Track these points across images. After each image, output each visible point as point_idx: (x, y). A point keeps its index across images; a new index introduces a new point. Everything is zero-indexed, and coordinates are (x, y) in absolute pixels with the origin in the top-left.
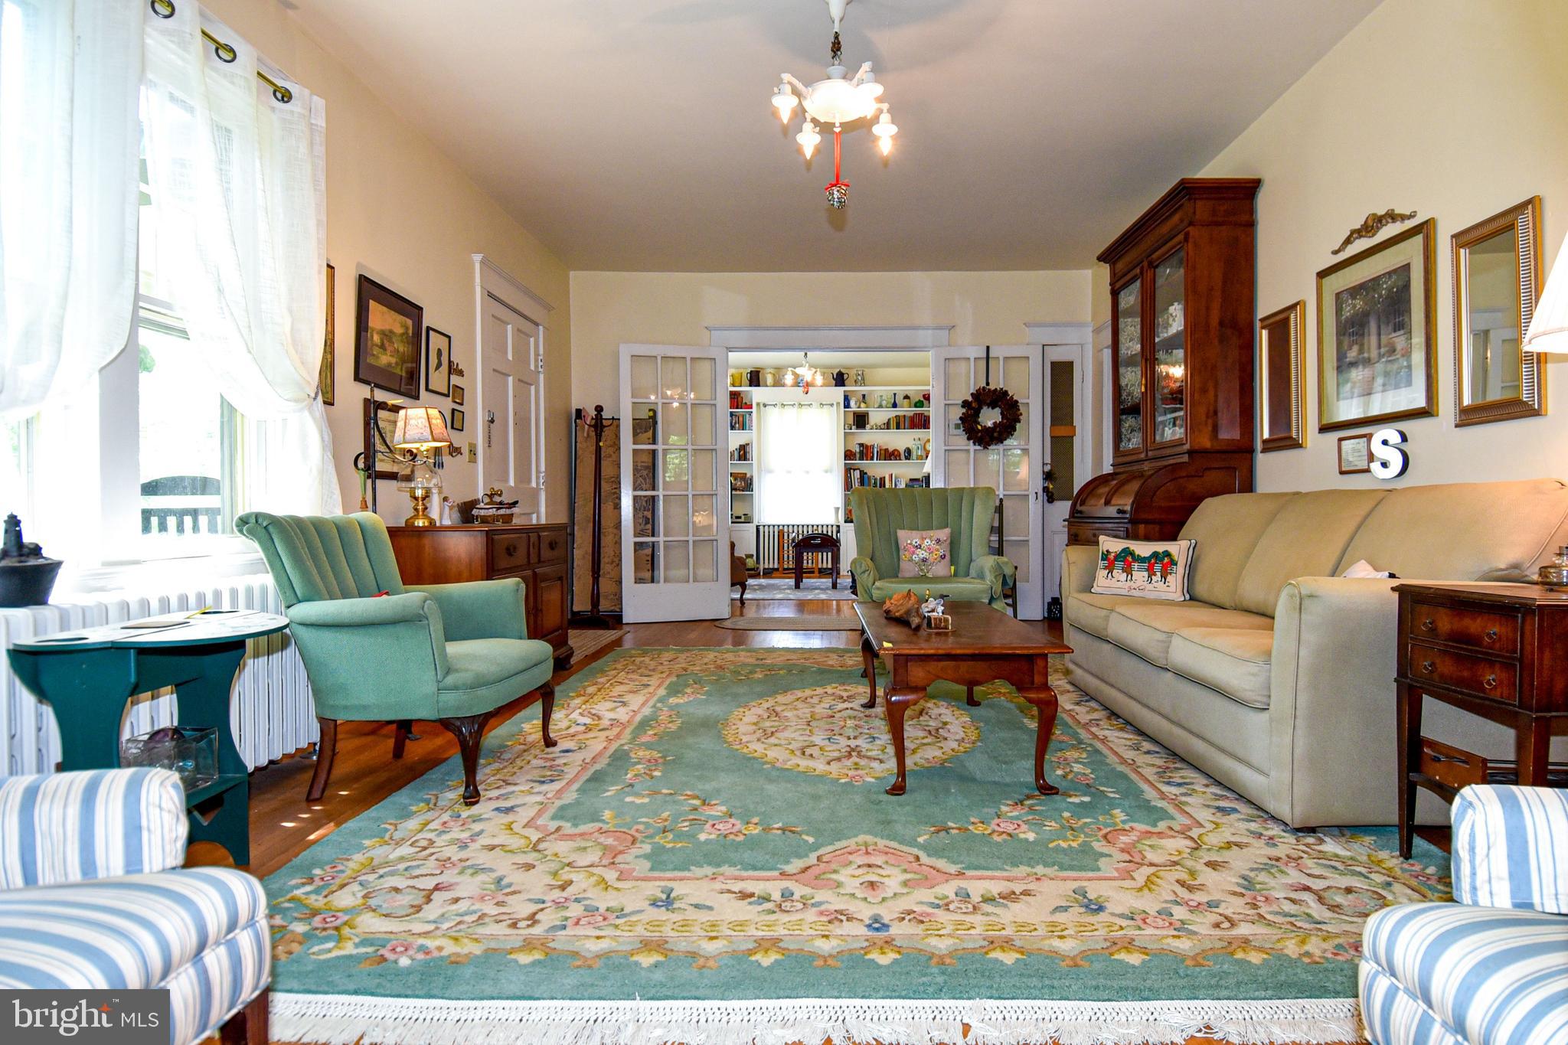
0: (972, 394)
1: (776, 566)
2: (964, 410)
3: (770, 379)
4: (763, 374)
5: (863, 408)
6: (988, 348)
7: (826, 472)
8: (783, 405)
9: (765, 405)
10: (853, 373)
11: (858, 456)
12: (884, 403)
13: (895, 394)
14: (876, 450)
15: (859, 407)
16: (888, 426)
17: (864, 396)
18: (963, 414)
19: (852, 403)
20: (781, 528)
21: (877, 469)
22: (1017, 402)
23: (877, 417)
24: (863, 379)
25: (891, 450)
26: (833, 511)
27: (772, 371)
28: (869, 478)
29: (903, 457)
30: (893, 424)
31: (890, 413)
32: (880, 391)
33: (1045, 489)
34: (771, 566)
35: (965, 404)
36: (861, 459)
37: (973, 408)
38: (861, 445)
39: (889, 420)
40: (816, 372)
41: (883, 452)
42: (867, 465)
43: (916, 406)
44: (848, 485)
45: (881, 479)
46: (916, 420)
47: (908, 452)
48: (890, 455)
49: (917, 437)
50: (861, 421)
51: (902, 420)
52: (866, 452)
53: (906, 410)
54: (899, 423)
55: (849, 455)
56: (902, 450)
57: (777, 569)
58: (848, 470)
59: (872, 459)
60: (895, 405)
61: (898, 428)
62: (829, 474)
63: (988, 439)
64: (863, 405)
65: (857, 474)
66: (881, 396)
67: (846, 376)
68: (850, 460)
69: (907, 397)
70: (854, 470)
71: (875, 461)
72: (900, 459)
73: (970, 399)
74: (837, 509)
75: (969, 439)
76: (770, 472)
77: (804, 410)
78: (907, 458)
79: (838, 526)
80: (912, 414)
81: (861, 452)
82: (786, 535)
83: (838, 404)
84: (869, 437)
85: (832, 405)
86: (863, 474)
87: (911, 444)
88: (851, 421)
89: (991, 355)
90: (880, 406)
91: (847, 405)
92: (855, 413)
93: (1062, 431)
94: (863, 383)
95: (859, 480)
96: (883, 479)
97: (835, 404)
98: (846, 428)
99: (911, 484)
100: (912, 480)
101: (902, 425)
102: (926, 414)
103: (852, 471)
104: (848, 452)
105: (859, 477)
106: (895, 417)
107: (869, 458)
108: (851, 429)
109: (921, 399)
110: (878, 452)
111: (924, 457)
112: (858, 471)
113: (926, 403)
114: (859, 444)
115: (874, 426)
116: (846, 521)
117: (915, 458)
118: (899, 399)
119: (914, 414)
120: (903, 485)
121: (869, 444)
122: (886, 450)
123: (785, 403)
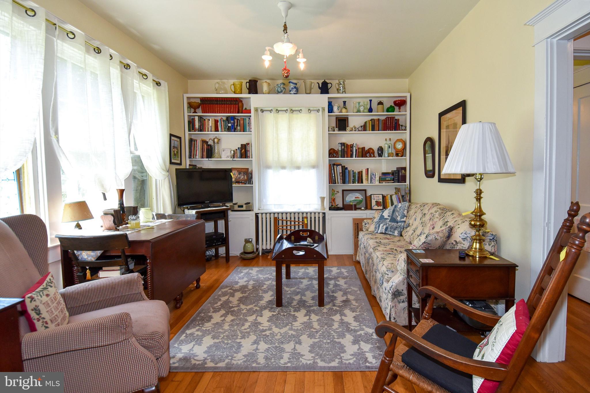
1: (272, 248)
3: (265, 87)
4: (260, 83)
5: (344, 113)
7: (314, 167)
8: (278, 111)
9: (262, 111)
10: (335, 82)
11: (340, 153)
12: (362, 109)
13: (371, 101)
14: (355, 148)
15: (341, 112)
16: (364, 128)
17: (345, 102)
19: (335, 109)
20: (276, 215)
21: (355, 165)
23: (355, 121)
24: (344, 88)
25: (366, 149)
26: (320, 201)
27: (268, 81)
28: (349, 172)
29: (376, 154)
30: (369, 126)
31: (367, 117)
32: (357, 98)
34: (268, 248)
36: (343, 156)
38: (343, 144)
39: (366, 123)
41: (360, 150)
42: (346, 161)
43: (388, 111)
44: (332, 180)
45: (359, 173)
46: (388, 123)
47: (381, 150)
48: (365, 153)
49: (388, 137)
50: (342, 123)
51: (376, 123)
52: (346, 150)
53: (380, 114)
54: (374, 126)
55: (332, 153)
56: (376, 149)
58: (332, 166)
59: (352, 156)
60: (370, 110)
61: (373, 129)
64: (344, 110)
65: (339, 169)
66: (359, 103)
67: (329, 86)
68: (333, 157)
69: (380, 103)
70: (337, 165)
71: (354, 158)
72: (374, 157)
74: (323, 199)
76: (268, 167)
77: (295, 115)
78: (380, 155)
79: (324, 213)
80: (384, 118)
81: (343, 151)
82: (280, 222)
83: (323, 109)
84: (348, 137)
85: (318, 111)
86: (344, 169)
87: (382, 143)
88: (334, 124)
90: (359, 111)
91: (331, 110)
92: (336, 117)
94: (344, 91)
95: (341, 175)
96: (360, 173)
97: (321, 109)
98: (330, 129)
99: (384, 177)
100: (384, 174)
101: (376, 127)
102: (396, 118)
103: (335, 166)
104: (332, 151)
105: (341, 171)
106: (371, 120)
107: (349, 156)
108: (334, 131)
109: (393, 105)
110: (356, 150)
111: (394, 154)
112: (340, 167)
113: (397, 108)
114: (341, 144)
115: (354, 129)
116: (330, 209)
117: (386, 155)
118: (374, 105)
119: (386, 118)
120: (377, 178)
121: (349, 144)
122: (363, 148)
123: (279, 109)
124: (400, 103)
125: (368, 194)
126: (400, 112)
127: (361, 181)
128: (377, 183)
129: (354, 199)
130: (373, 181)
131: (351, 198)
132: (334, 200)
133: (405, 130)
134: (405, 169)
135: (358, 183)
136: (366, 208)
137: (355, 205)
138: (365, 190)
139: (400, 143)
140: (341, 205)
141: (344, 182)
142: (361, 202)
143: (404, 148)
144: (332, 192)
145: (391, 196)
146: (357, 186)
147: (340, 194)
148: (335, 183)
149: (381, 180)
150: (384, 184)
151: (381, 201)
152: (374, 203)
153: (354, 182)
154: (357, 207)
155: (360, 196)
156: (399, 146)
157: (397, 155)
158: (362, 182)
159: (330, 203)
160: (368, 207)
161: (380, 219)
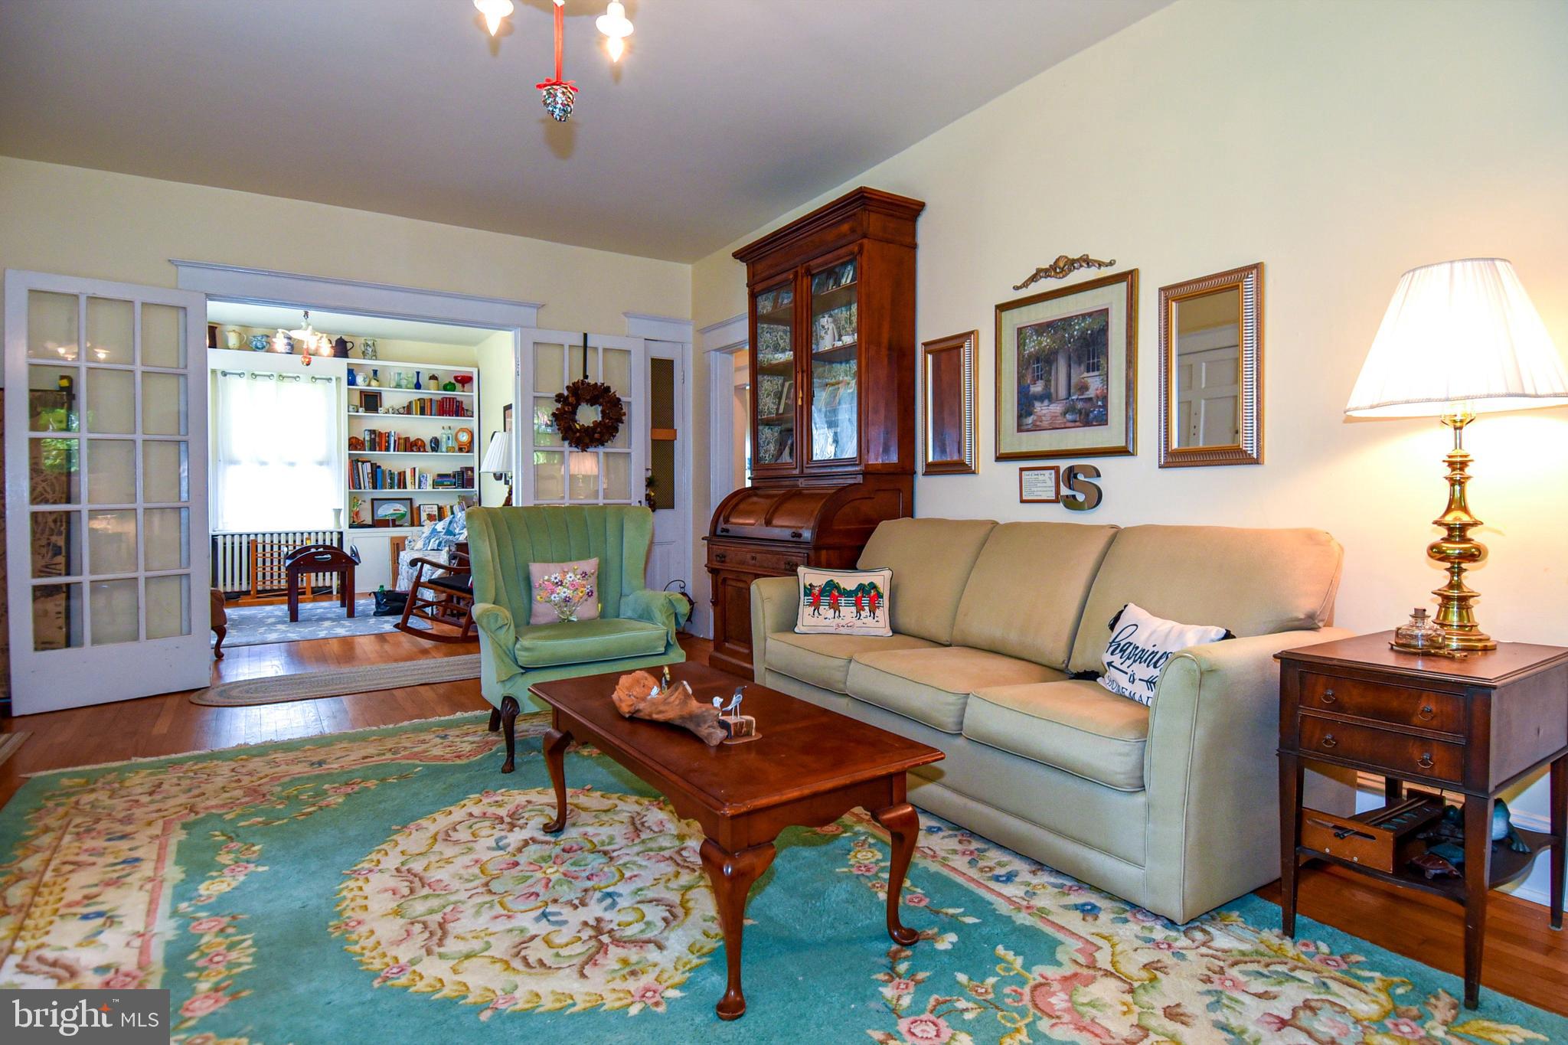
0: (568, 387)
1: (244, 588)
2: (559, 406)
3: (233, 340)
4: (222, 332)
5: (374, 386)
6: (585, 335)
7: (321, 463)
8: (254, 376)
9: (225, 374)
10: (359, 342)
11: (367, 444)
12: (404, 382)
13: (418, 373)
14: (392, 439)
15: (369, 385)
16: (408, 410)
17: (375, 372)
18: (557, 409)
19: (360, 379)
20: (252, 537)
21: (393, 461)
22: (619, 400)
23: (393, 398)
24: (374, 351)
25: (412, 439)
26: (333, 514)
27: (236, 328)
28: (383, 472)
29: (428, 447)
30: (416, 408)
31: (412, 396)
32: (392, 368)
33: (648, 498)
34: (237, 588)
35: (559, 398)
36: (372, 448)
37: (569, 404)
38: (372, 432)
39: (410, 403)
40: (321, 337)
41: (402, 441)
42: (377, 456)
43: (445, 388)
44: (354, 481)
45: (400, 474)
46: (447, 406)
47: (436, 445)
48: (411, 445)
49: (446, 425)
50: (371, 402)
51: (428, 405)
52: (379, 440)
53: (432, 392)
54: (424, 408)
55: (354, 444)
56: (427, 439)
57: (247, 593)
58: (354, 463)
59: (387, 449)
60: (418, 386)
61: (422, 413)
62: (324, 467)
63: (587, 440)
64: (374, 383)
65: (368, 467)
66: (400, 374)
67: (349, 345)
68: (356, 449)
69: (433, 378)
70: (363, 462)
71: (392, 452)
72: (425, 451)
73: (566, 393)
74: (338, 512)
75: (564, 439)
76: (233, 462)
77: (287, 385)
78: (434, 450)
79: (341, 533)
80: (439, 398)
81: (373, 442)
82: (260, 548)
83: (338, 379)
84: (380, 422)
85: (329, 380)
86: (375, 468)
87: (438, 433)
88: (357, 401)
89: (589, 344)
90: (398, 386)
91: (352, 382)
92: (362, 392)
93: (663, 434)
94: (375, 356)
95: (370, 475)
96: (402, 475)
97: (334, 379)
98: (351, 409)
99: (440, 480)
100: (440, 476)
101: (427, 410)
102: (459, 399)
103: (360, 464)
104: (354, 441)
105: (370, 471)
106: (419, 400)
107: (383, 448)
108: (357, 412)
109: (453, 381)
110: (395, 441)
111: (457, 448)
112: (369, 465)
113: (458, 386)
114: (370, 431)
115: (390, 410)
116: (351, 526)
117: (444, 449)
118: (423, 380)
119: (443, 399)
120: (430, 482)
121: (383, 431)
122: (407, 439)
123: (256, 373)
124: (465, 380)
125: (416, 504)
126: (463, 391)
127: (402, 484)
128: (430, 489)
129: (392, 512)
130: (423, 486)
131: (385, 511)
132: (357, 513)
133: (472, 416)
134: (472, 469)
135: (399, 488)
136: (412, 525)
137: (394, 521)
138: (411, 500)
139: (465, 434)
140: (369, 521)
141: (375, 487)
142: (403, 515)
143: (471, 442)
144: (353, 500)
145: (452, 507)
146: (396, 492)
147: (368, 505)
148: (360, 488)
149: (435, 484)
150: (440, 490)
151: (436, 513)
152: (424, 516)
153: (392, 487)
154: (397, 523)
155: (402, 509)
156: (464, 438)
157: (461, 450)
158: (405, 487)
159: (350, 517)
160: (415, 522)
161: (431, 533)
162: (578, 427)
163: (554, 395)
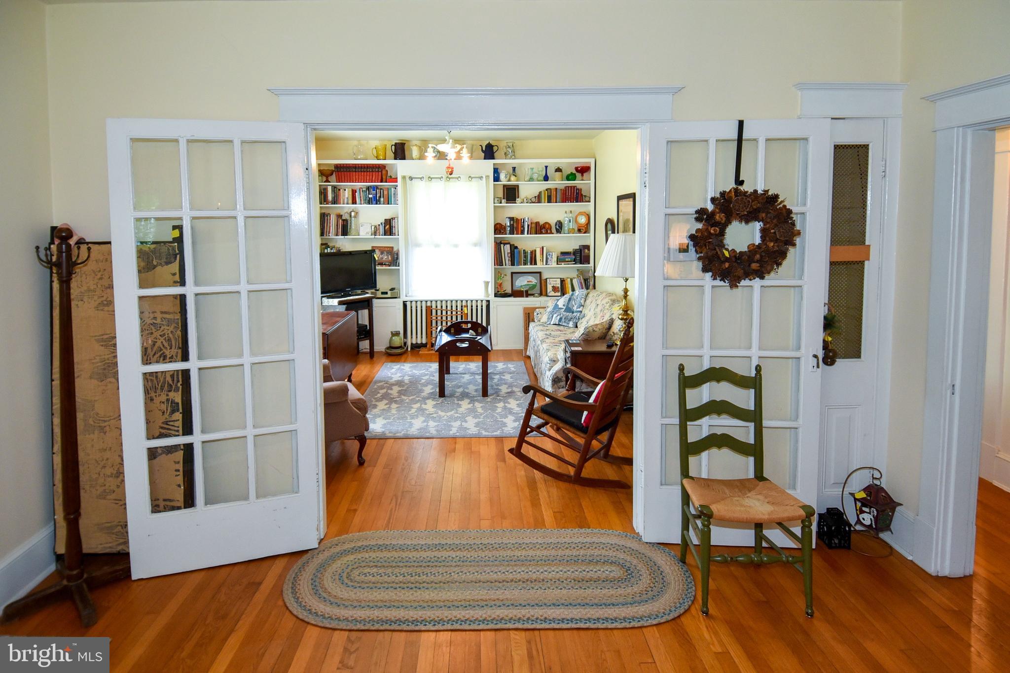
0: (713, 200)
1: (424, 342)
2: (700, 226)
3: (415, 152)
4: (409, 146)
5: (513, 182)
6: (741, 124)
7: (475, 245)
8: (430, 178)
9: (411, 178)
10: (502, 145)
11: (508, 230)
12: (535, 176)
13: (546, 167)
14: (526, 223)
15: (509, 180)
16: (538, 199)
17: (514, 169)
18: (698, 230)
19: (502, 176)
20: (429, 304)
21: (527, 242)
22: (789, 212)
23: (527, 190)
24: (513, 151)
25: (542, 223)
26: (483, 287)
27: (418, 143)
28: (519, 251)
29: (554, 230)
30: (544, 197)
31: (543, 186)
32: (530, 164)
33: (825, 346)
34: (419, 342)
35: (701, 214)
36: (512, 233)
37: (715, 223)
38: (511, 219)
39: (540, 193)
40: (462, 147)
41: (534, 225)
42: (515, 239)
43: (568, 179)
44: (498, 260)
45: (531, 252)
46: (569, 194)
47: (560, 227)
48: (541, 228)
49: (568, 210)
50: (511, 194)
51: (553, 193)
52: (516, 226)
53: (557, 183)
54: (550, 197)
55: (499, 229)
56: (553, 222)
57: (425, 345)
58: (498, 244)
59: (522, 233)
60: (546, 178)
61: (549, 201)
62: (477, 248)
63: (739, 271)
64: (513, 178)
65: (507, 248)
66: (532, 169)
67: (495, 149)
68: (500, 234)
69: (558, 170)
70: (505, 244)
71: (526, 235)
72: (551, 233)
73: (710, 207)
74: (487, 283)
75: (705, 270)
76: (418, 245)
77: (452, 184)
78: (558, 232)
79: (488, 301)
80: (562, 187)
81: (512, 226)
82: (434, 312)
83: (487, 177)
84: (519, 210)
85: (481, 178)
86: (514, 248)
87: (561, 217)
88: (500, 194)
89: (745, 136)
90: (531, 179)
91: (496, 179)
92: (504, 186)
93: (848, 254)
94: (514, 157)
95: (509, 255)
96: (533, 253)
97: (484, 177)
98: (496, 201)
99: (562, 257)
100: (563, 253)
101: (553, 198)
102: (579, 187)
103: (502, 245)
104: (498, 226)
105: (509, 251)
106: (547, 190)
107: (520, 232)
108: (501, 203)
109: (574, 172)
110: (528, 226)
111: (576, 229)
112: (508, 246)
113: (578, 175)
114: (509, 218)
115: (525, 200)
116: (496, 295)
117: (566, 232)
118: (551, 172)
119: (566, 187)
120: (555, 259)
121: (519, 218)
122: (537, 223)
123: (431, 176)
124: (583, 170)
125: (544, 276)
126: (582, 180)
127: (534, 261)
128: (554, 265)
129: (526, 283)
130: (549, 262)
131: (522, 282)
132: (501, 285)
133: (589, 201)
134: (588, 247)
135: (531, 264)
136: (541, 294)
137: (527, 291)
138: (540, 273)
139: (583, 217)
140: (509, 291)
141: (513, 264)
142: (534, 287)
143: (588, 223)
144: (498, 275)
145: (571, 280)
146: (529, 267)
147: (509, 277)
148: (502, 265)
149: (559, 261)
150: (563, 265)
151: (559, 286)
152: (550, 288)
153: (525, 264)
154: (529, 292)
155: (533, 280)
156: (582, 220)
157: (579, 231)
158: (536, 264)
159: (495, 288)
160: (543, 293)
161: (554, 308)
162: (727, 254)
163: (692, 210)
